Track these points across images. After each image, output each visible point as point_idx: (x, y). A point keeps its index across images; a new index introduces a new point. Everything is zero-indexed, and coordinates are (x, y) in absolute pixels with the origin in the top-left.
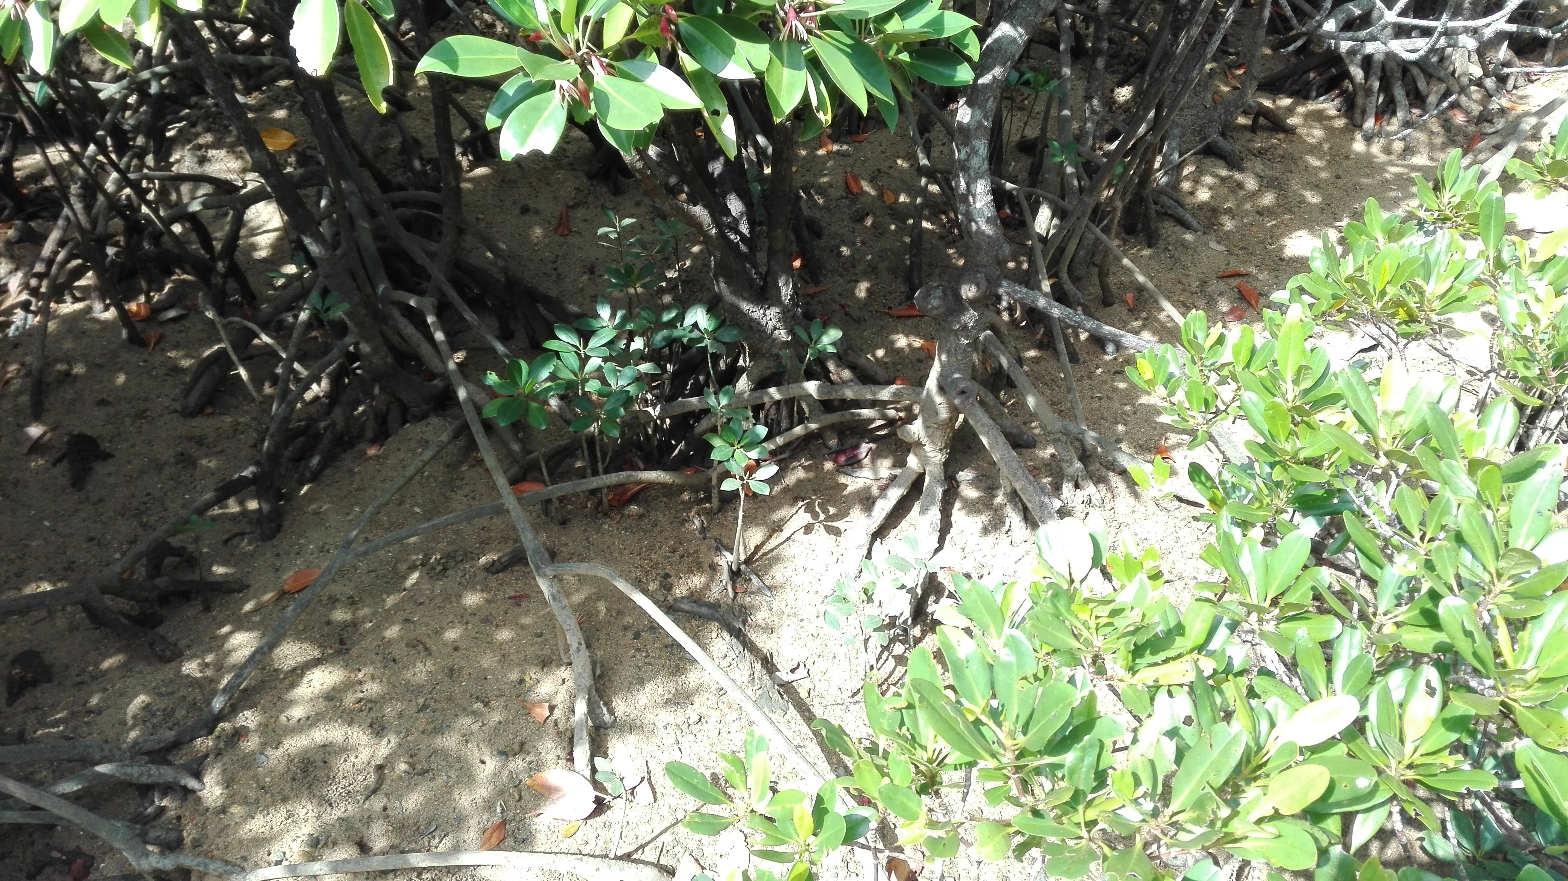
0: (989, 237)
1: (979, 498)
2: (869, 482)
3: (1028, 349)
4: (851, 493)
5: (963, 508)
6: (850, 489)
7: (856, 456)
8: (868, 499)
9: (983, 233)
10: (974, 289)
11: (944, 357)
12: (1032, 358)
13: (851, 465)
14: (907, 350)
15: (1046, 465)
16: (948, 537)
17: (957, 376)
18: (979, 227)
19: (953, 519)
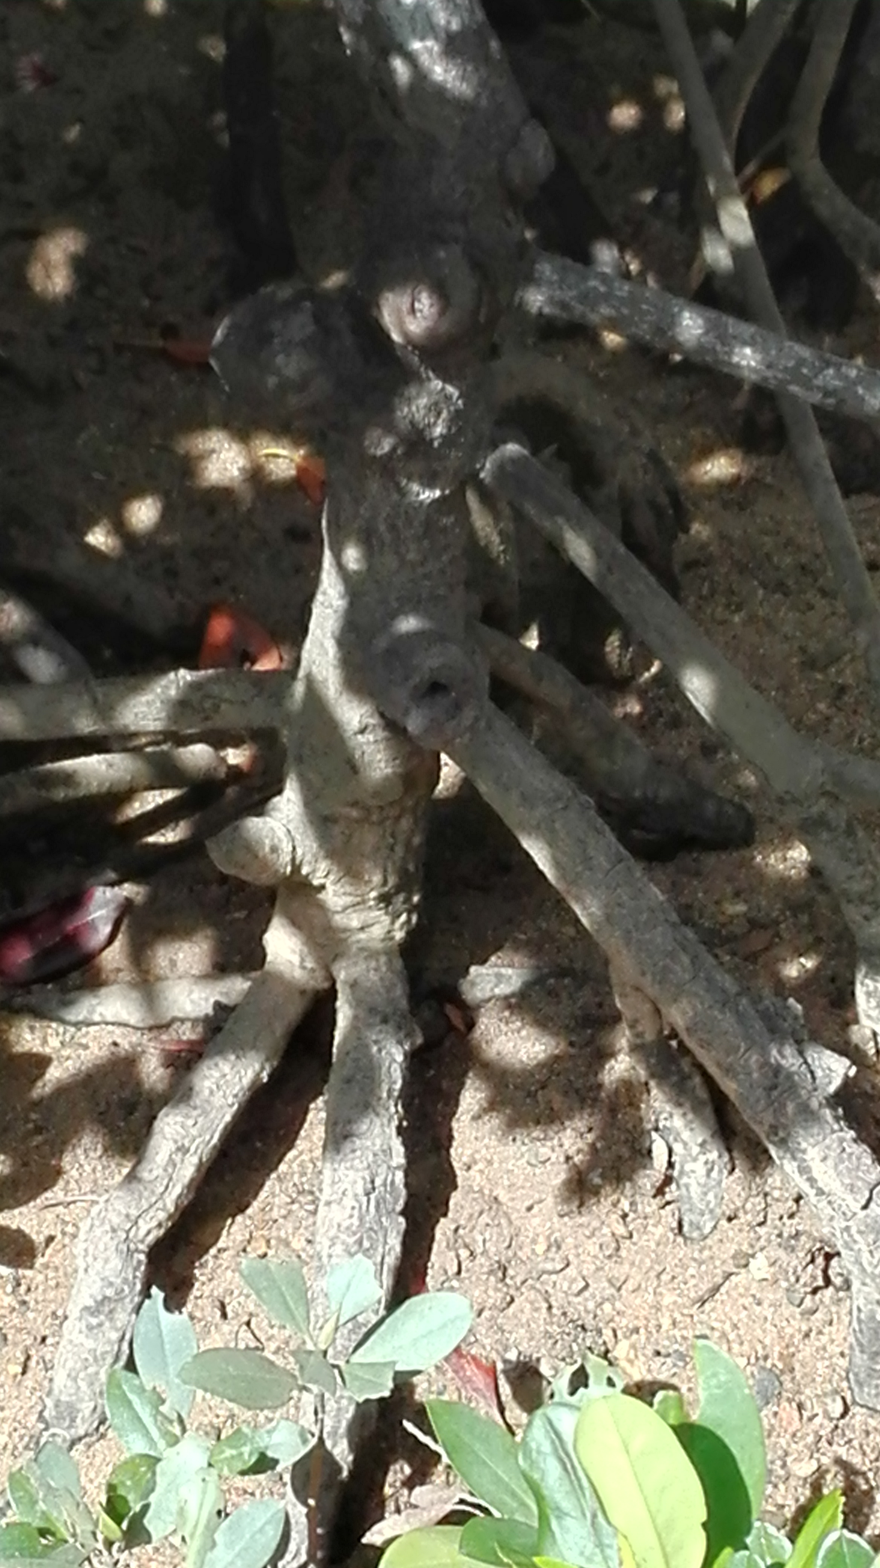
0: (461, 106)
1: (551, 1064)
2: (126, 1041)
3: (706, 452)
4: (62, 1090)
5: (492, 1106)
6: (54, 1074)
7: (71, 941)
8: (130, 1108)
9: (440, 92)
10: (425, 303)
11: (352, 556)
12: (724, 487)
13: (58, 976)
14: (247, 496)
15: (795, 908)
16: (443, 1229)
17: (408, 624)
18: (420, 75)
19: (458, 1154)
